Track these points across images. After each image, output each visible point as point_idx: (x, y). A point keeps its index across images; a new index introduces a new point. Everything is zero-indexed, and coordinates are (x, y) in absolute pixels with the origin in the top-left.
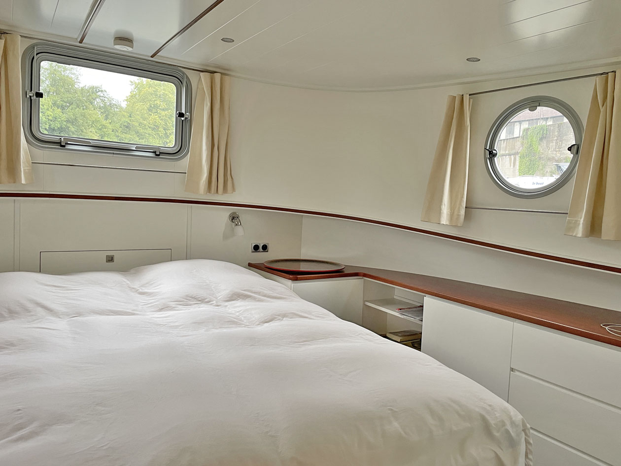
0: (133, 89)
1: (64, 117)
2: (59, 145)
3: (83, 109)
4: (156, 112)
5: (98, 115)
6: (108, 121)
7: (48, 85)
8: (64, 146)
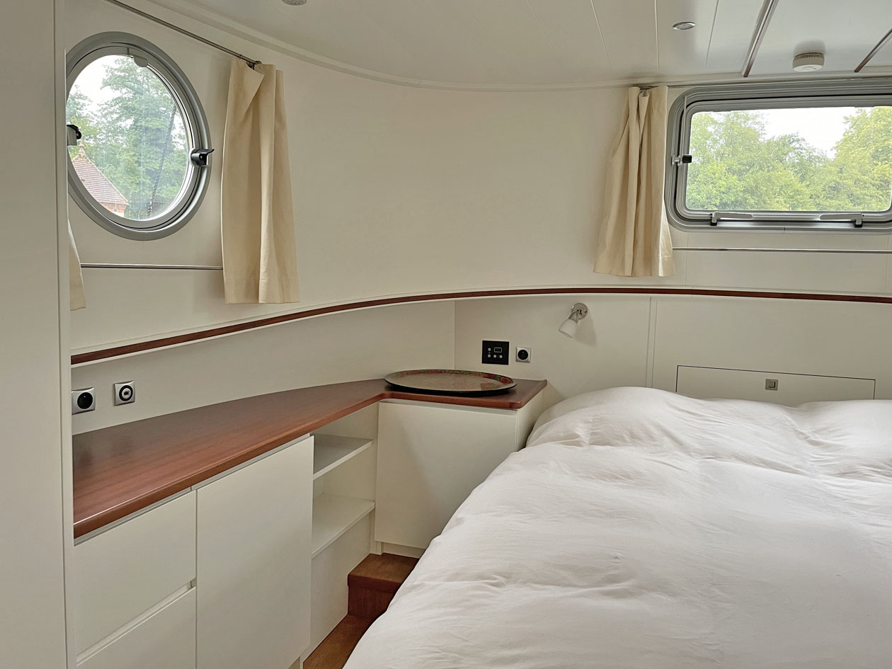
0: (848, 128)
1: (741, 186)
2: (709, 223)
3: (769, 171)
4: (886, 160)
5: (791, 177)
6: (804, 184)
7: (722, 145)
8: (715, 224)
